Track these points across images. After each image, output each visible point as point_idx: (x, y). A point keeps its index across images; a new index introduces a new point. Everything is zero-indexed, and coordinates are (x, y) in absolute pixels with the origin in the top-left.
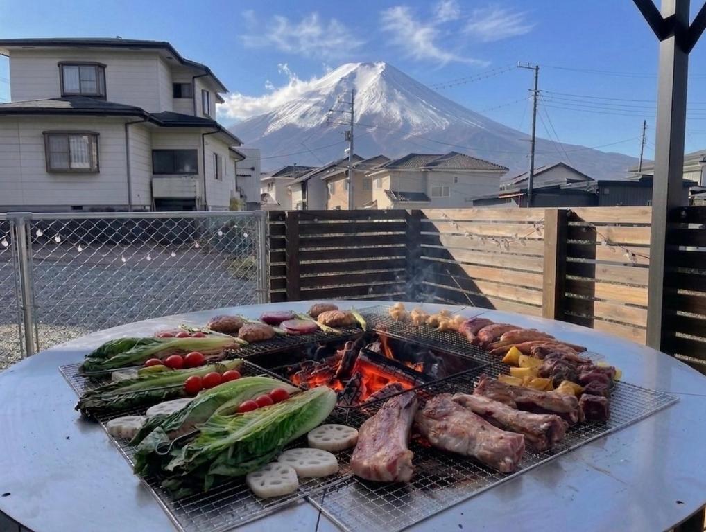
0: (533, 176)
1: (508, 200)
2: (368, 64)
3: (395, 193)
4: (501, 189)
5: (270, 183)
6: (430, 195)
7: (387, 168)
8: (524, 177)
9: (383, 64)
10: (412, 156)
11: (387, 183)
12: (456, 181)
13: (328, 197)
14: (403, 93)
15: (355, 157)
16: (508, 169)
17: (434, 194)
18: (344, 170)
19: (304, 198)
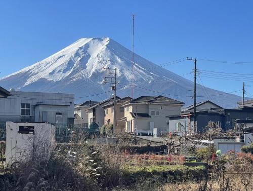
0: (195, 107)
1: (185, 117)
2: (97, 39)
3: (135, 114)
4: (182, 112)
5: (79, 109)
6: (150, 115)
7: (131, 102)
8: (192, 107)
9: (108, 39)
10: (142, 97)
11: (131, 109)
12: (162, 109)
13: (105, 116)
14: (121, 59)
15: (117, 98)
16: (184, 103)
17: (152, 115)
18: (112, 103)
19: (94, 115)
